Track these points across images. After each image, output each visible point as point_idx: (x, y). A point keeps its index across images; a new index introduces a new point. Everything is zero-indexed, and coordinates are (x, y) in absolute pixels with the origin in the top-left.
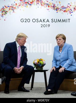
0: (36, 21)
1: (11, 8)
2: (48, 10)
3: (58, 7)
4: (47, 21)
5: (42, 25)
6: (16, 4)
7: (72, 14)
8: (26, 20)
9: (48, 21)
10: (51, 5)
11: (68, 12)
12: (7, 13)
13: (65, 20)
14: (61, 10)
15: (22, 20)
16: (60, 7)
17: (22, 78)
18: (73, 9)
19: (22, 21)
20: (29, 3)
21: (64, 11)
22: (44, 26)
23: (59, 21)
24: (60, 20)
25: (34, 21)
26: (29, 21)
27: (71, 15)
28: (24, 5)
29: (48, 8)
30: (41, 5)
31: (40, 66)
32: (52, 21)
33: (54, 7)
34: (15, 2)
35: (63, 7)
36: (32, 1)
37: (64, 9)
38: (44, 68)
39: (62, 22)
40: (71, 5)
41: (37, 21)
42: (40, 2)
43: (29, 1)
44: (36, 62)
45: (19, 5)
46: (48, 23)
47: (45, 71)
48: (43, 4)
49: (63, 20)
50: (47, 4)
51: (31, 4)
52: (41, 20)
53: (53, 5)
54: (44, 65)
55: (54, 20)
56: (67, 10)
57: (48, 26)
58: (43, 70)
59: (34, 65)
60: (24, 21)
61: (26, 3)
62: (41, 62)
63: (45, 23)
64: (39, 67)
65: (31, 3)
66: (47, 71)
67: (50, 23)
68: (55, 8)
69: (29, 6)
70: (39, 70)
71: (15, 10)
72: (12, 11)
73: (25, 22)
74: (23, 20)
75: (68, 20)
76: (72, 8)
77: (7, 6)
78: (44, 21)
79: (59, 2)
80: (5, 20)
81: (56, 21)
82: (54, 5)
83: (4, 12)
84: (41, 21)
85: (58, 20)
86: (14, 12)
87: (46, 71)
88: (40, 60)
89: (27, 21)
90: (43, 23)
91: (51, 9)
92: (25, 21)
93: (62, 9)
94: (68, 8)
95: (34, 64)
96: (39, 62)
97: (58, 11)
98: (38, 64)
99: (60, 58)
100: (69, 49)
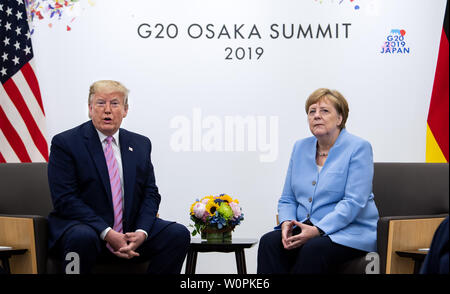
0: (205, 32)
4: (251, 34)
5: (229, 51)
7: (358, 1)
8: (160, 28)
9: (255, 32)
13: (329, 28)
19: (144, 32)
22: (240, 55)
23: (305, 32)
24: (309, 28)
25: (195, 31)
26: (172, 31)
27: (357, 7)
31: (220, 227)
32: (275, 34)
38: (238, 236)
39: (314, 35)
41: (210, 35)
44: (202, 208)
46: (254, 42)
47: (239, 250)
49: (320, 28)
52: (224, 27)
54: (234, 222)
55: (280, 30)
57: (254, 55)
58: (233, 242)
59: (193, 223)
60: (150, 32)
62: (224, 209)
63: (245, 43)
64: (215, 229)
66: (249, 246)
67: (265, 42)
70: (214, 242)
73: (157, 37)
74: (149, 29)
75: (342, 29)
78: (236, 31)
81: (288, 34)
84: (224, 32)
85: (300, 28)
87: (246, 250)
88: (219, 201)
89: (164, 33)
90: (235, 43)
92: (155, 32)
95: (194, 217)
96: (213, 209)
98: (212, 219)
99: (314, 191)
100: (356, 158)
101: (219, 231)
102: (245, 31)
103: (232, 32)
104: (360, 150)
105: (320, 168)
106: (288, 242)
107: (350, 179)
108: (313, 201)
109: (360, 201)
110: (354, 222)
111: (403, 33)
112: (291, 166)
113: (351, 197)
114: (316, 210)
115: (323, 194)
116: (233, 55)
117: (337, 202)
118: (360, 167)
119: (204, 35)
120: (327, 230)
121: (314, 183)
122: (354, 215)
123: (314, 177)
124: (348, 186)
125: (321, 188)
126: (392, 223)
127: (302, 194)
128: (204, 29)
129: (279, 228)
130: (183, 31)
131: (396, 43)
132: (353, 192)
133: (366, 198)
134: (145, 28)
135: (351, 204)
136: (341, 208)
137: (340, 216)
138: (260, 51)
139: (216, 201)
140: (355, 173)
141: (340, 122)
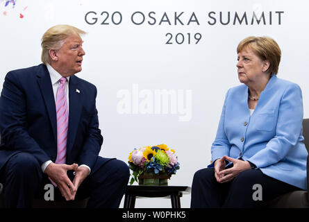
0: (148, 19)
4: (190, 20)
5: (169, 36)
8: (105, 15)
9: (194, 19)
13: (263, 15)
15: (90, 18)
22: (180, 38)
23: (240, 19)
24: (245, 15)
25: (138, 18)
26: (117, 18)
31: (156, 172)
32: (212, 21)
39: (249, 22)
41: (152, 21)
44: (140, 155)
46: (193, 28)
47: (175, 193)
49: (254, 15)
52: (165, 14)
54: (171, 169)
55: (217, 16)
57: (193, 40)
58: (169, 185)
60: (96, 19)
62: (160, 155)
63: (185, 29)
64: (151, 174)
66: (184, 188)
67: (203, 28)
73: (103, 23)
74: (95, 16)
75: (275, 17)
78: (176, 18)
80: (22, 16)
81: (225, 21)
84: (165, 18)
85: (236, 15)
88: (156, 149)
89: (109, 20)
90: (175, 29)
92: (101, 19)
95: (132, 164)
96: (150, 156)
98: (149, 164)
99: (245, 131)
100: (287, 99)
101: (155, 176)
103: (172, 20)
104: (290, 92)
105: (252, 111)
106: (220, 176)
108: (245, 141)
109: (291, 139)
112: (224, 112)
113: (282, 135)
114: (248, 147)
116: (173, 41)
117: (267, 141)
118: (291, 107)
119: (146, 22)
120: (258, 164)
121: (246, 124)
123: (246, 119)
124: (279, 126)
125: (253, 127)
127: (234, 135)
128: (147, 17)
129: (213, 165)
130: (126, 18)
132: (284, 130)
133: (296, 137)
135: (283, 141)
136: (273, 145)
137: (271, 152)
138: (198, 36)
139: (153, 148)
140: (286, 113)
141: (266, 68)
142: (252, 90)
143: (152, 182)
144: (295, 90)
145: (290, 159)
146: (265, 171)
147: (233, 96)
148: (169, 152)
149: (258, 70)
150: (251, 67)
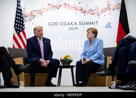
0: (64, 24)
1: (39, 12)
2: (76, 13)
3: (85, 10)
6: (44, 8)
7: (99, 16)
9: (76, 24)
10: (78, 8)
11: (96, 15)
12: (35, 17)
13: (93, 22)
14: (88, 13)
15: (50, 24)
16: (87, 10)
17: (48, 74)
18: (100, 12)
20: (56, 7)
21: (92, 14)
24: (88, 22)
26: (56, 24)
27: (99, 18)
28: (52, 9)
29: (75, 11)
30: (69, 8)
31: (67, 62)
32: (80, 24)
33: (81, 10)
34: (43, 6)
35: (90, 10)
36: (59, 5)
37: (92, 12)
38: (71, 64)
39: (89, 24)
40: (98, 8)
41: (65, 24)
42: (68, 5)
43: (57, 5)
44: (63, 58)
45: (47, 9)
46: (75, 26)
47: (72, 67)
48: (70, 7)
49: (91, 22)
50: (75, 7)
51: (59, 8)
53: (80, 8)
54: (71, 61)
56: (95, 12)
57: (75, 29)
59: (61, 62)
61: (54, 7)
62: (68, 58)
63: (73, 26)
65: (59, 6)
66: (74, 66)
67: (78, 26)
68: (83, 11)
69: (56, 9)
71: (43, 14)
72: (40, 15)
75: (96, 23)
76: (100, 10)
77: (35, 10)
78: (71, 23)
79: (87, 5)
80: (33, 24)
81: (83, 24)
82: (82, 8)
83: (32, 16)
84: (68, 24)
85: (86, 22)
86: (42, 16)
88: (67, 56)
89: (55, 24)
90: (71, 26)
91: (79, 12)
92: (53, 24)
93: (90, 12)
94: (96, 10)
95: (61, 60)
96: (65, 58)
97: (86, 14)
98: (65, 60)
99: (89, 51)
101: (67, 63)
102: (73, 24)
103: (70, 24)
104: (100, 41)
105: (91, 46)
106: (83, 63)
107: (98, 48)
108: (89, 54)
109: (100, 53)
110: (99, 58)
111: (110, 23)
114: (90, 55)
115: (91, 52)
116: (71, 29)
117: (94, 54)
118: (100, 45)
120: (92, 59)
121: (89, 50)
122: (99, 56)
123: (89, 48)
124: (97, 50)
125: (91, 50)
126: (108, 57)
127: (86, 52)
128: (64, 23)
129: (81, 60)
131: (108, 26)
133: (102, 53)
134: (50, 23)
135: (98, 54)
138: (77, 28)
139: (66, 56)
140: (99, 46)
141: (94, 35)
142: (91, 41)
143: (66, 65)
144: (101, 41)
145: (100, 58)
146: (94, 61)
147: (86, 43)
148: (70, 57)
149: (92, 36)
150: (90, 35)
